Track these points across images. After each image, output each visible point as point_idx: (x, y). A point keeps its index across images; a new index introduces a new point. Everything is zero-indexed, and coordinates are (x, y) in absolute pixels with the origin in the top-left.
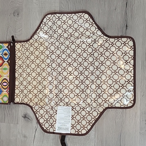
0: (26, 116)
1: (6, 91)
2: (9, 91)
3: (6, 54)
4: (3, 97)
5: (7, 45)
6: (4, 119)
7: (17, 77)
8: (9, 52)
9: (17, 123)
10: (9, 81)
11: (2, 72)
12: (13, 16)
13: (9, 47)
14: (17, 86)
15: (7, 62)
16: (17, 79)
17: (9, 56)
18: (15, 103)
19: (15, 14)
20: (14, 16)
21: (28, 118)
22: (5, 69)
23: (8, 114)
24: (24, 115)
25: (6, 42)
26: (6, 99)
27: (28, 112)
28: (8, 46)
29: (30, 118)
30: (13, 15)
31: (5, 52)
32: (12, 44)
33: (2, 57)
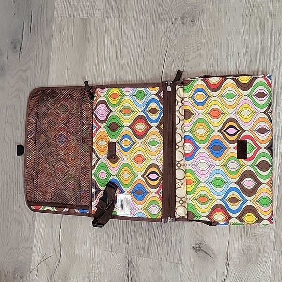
0: (199, 247)
1: (157, 193)
2: (163, 193)
3: (153, 111)
4: (149, 205)
5: (156, 90)
6: (148, 250)
7: (179, 162)
8: (162, 106)
9: (179, 262)
10: (162, 171)
11: (147, 150)
12: (181, 25)
13: (162, 94)
14: (180, 180)
15: (158, 127)
16: (179, 165)
17: (162, 115)
18: (176, 219)
19: (185, 20)
20: (183, 23)
21: (205, 252)
22: (153, 143)
23: (159, 240)
24: (196, 244)
25: (153, 85)
26: (156, 211)
27: (207, 240)
28: (159, 92)
29: (210, 253)
30: (180, 22)
31: (153, 105)
32: (169, 89)
33: (145, 116)
